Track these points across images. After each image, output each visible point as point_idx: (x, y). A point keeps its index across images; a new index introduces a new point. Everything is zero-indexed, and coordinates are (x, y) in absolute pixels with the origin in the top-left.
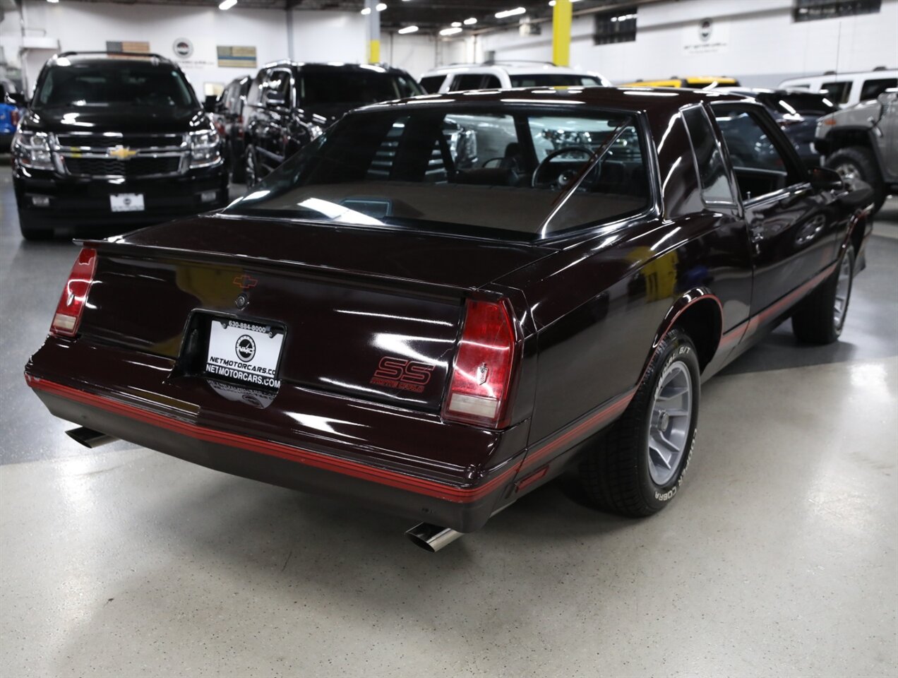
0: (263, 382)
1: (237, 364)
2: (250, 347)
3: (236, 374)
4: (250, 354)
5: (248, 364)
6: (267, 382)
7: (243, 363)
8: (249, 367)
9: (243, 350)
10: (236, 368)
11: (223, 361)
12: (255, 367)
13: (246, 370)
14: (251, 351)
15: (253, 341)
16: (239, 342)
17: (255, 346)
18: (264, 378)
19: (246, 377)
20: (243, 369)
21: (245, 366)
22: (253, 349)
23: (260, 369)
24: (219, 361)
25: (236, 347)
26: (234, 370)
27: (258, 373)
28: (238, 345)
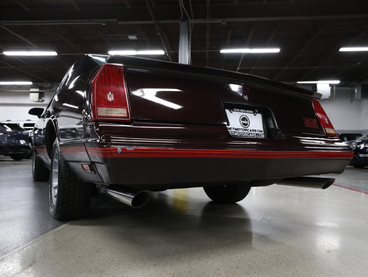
0: (257, 136)
1: (242, 130)
2: (247, 120)
3: (243, 134)
4: (247, 124)
5: (247, 129)
6: (259, 136)
7: (245, 128)
8: (248, 130)
9: (244, 122)
10: (242, 131)
11: (234, 129)
12: (251, 130)
13: (247, 132)
14: (248, 122)
15: (248, 118)
16: (241, 118)
17: (249, 120)
18: (257, 134)
19: (248, 135)
20: (245, 132)
21: (246, 130)
22: (248, 121)
23: (253, 130)
24: (232, 129)
25: (240, 121)
26: (242, 132)
27: (253, 132)
28: (241, 120)
